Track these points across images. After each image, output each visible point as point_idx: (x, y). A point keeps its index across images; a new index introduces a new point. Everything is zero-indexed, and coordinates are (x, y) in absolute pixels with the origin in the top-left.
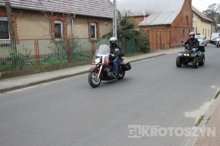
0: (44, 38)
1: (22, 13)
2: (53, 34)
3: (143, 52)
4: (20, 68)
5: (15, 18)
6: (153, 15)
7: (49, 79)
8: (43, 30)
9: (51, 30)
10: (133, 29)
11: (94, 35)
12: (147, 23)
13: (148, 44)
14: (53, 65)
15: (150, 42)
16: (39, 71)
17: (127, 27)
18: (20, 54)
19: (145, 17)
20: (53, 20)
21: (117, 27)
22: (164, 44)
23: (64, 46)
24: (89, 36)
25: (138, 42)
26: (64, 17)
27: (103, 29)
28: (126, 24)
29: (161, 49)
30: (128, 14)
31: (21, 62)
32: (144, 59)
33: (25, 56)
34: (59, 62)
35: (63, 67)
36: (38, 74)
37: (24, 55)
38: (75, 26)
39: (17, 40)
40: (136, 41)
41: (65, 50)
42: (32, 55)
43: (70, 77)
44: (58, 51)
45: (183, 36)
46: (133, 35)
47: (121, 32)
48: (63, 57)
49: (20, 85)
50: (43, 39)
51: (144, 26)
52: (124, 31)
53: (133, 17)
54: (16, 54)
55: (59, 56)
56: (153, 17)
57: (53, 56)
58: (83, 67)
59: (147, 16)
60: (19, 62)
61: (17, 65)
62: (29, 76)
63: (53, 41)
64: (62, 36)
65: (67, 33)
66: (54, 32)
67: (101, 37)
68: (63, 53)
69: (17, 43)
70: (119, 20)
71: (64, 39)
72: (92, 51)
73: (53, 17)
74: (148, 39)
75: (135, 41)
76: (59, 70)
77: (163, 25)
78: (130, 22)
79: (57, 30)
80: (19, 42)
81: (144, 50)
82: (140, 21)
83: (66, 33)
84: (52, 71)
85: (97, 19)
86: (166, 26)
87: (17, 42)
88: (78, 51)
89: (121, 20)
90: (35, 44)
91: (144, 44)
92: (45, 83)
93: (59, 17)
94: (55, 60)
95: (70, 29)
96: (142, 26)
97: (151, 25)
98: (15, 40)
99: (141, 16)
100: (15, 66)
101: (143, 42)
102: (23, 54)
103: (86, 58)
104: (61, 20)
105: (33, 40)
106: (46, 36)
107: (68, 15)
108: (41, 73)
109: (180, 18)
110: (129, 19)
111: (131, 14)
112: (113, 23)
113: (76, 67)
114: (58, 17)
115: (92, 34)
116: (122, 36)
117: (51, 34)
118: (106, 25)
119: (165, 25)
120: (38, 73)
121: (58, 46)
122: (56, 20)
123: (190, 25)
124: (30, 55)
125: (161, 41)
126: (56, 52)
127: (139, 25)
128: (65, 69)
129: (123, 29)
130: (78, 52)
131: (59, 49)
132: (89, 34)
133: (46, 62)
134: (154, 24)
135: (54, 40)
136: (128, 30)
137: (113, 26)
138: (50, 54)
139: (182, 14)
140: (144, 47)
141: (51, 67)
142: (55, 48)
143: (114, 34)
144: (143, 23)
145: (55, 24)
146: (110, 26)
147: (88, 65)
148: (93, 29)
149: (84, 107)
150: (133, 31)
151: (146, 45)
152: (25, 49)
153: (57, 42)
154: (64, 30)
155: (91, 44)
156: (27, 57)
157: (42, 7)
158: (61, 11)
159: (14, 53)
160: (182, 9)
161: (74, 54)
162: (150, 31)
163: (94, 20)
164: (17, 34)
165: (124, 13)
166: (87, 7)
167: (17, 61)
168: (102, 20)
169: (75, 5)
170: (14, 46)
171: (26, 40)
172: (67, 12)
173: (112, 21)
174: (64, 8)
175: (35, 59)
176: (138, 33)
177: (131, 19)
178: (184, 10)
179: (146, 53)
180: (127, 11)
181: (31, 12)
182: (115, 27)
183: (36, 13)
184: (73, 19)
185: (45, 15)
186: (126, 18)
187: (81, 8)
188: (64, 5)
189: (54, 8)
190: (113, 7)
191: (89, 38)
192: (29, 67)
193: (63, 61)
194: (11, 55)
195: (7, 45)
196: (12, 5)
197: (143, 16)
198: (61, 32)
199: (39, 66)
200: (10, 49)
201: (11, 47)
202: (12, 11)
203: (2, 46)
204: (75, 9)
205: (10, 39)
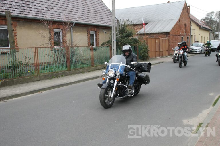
0: (44, 47)
1: (22, 22)
2: (53, 42)
3: (142, 60)
4: (20, 77)
5: (15, 26)
6: (152, 23)
7: (49, 87)
8: (43, 38)
9: (50, 38)
10: (132, 37)
11: (93, 43)
12: (145, 31)
13: (147, 51)
14: (52, 73)
15: (149, 49)
16: (38, 79)
17: (126, 35)
18: (20, 62)
19: (144, 25)
20: (53, 28)
21: (116, 35)
22: (163, 51)
23: (63, 54)
24: (88, 44)
25: (137, 49)
26: (64, 25)
27: (103, 37)
28: (125, 32)
29: (160, 56)
30: (127, 22)
31: (20, 70)
33: (24, 65)
34: (58, 70)
35: (63, 75)
37: (24, 63)
38: (74, 34)
39: (17, 48)
40: (135, 49)
41: (65, 57)
42: (31, 63)
43: (69, 85)
46: (131, 43)
47: (120, 41)
48: (62, 65)
49: (19, 93)
50: (42, 47)
51: (143, 34)
52: (122, 40)
53: (132, 25)
54: (16, 62)
55: (58, 64)
56: (151, 26)
57: (52, 64)
58: (82, 74)
59: (146, 24)
60: (19, 70)
61: (17, 72)
62: (29, 84)
63: (52, 49)
64: (62, 44)
65: (66, 42)
66: (53, 40)
67: (100, 45)
68: (62, 61)
69: (17, 52)
70: (118, 28)
71: (64, 47)
72: (91, 59)
73: (52, 25)
74: (147, 46)
76: (59, 78)
77: (162, 33)
78: (129, 30)
79: (56, 38)
80: (19, 50)
81: (143, 58)
82: (139, 29)
83: (65, 41)
84: (52, 79)
85: (96, 28)
86: (165, 33)
87: (17, 50)
88: (77, 59)
89: (119, 28)
90: (34, 52)
91: (143, 52)
92: (44, 91)
94: (54, 68)
95: (70, 38)
96: (141, 34)
97: (150, 33)
98: (15, 48)
99: (140, 24)
100: (14, 73)
101: (142, 50)
102: (22, 62)
103: (85, 66)
104: (60, 29)
105: (33, 49)
106: (45, 44)
107: (67, 23)
108: (40, 81)
109: (178, 26)
110: (128, 27)
111: (130, 22)
113: (75, 75)
114: (58, 25)
115: (91, 42)
116: (121, 44)
117: (50, 42)
118: (106, 33)
119: (163, 33)
120: (37, 81)
121: (57, 54)
122: (55, 28)
123: (188, 33)
124: (30, 63)
125: (160, 49)
126: (56, 60)
127: (137, 33)
128: (64, 77)
129: (121, 38)
131: (58, 57)
132: (88, 42)
133: (45, 71)
134: (153, 32)
135: (53, 48)
136: (126, 38)
138: (50, 62)
139: (180, 22)
140: (143, 55)
141: (50, 75)
142: (54, 56)
143: (113, 42)
144: (142, 31)
145: (54, 32)
146: (109, 34)
147: (87, 73)
148: (92, 37)
149: (83, 114)
150: (132, 39)
151: (145, 53)
152: (25, 57)
153: (56, 50)
154: (63, 38)
155: (90, 52)
156: (27, 65)
157: (41, 15)
158: (61, 20)
159: (13, 61)
160: (180, 17)
161: (73, 62)
162: (148, 39)
163: (93, 28)
164: (17, 42)
165: (123, 21)
166: (86, 15)
167: (16, 69)
168: (101, 28)
169: (75, 13)
170: (13, 55)
171: (26, 48)
172: (67, 20)
173: (111, 30)
174: (63, 16)
175: (34, 67)
176: (137, 41)
177: (130, 27)
178: (182, 18)
179: (145, 61)
180: (126, 19)
181: (30, 21)
182: (114, 35)
183: (36, 21)
184: (73, 27)
185: (44, 24)
186: (125, 26)
187: (80, 16)
188: (63, 14)
189: (53, 17)
190: (112, 15)
191: (88, 46)
192: (28, 75)
193: (63, 69)
194: (10, 64)
195: (6, 53)
196: (12, 14)
197: (142, 24)
198: (60, 40)
199: (39, 74)
200: (10, 57)
201: (11, 55)
202: (12, 20)
203: (2, 54)
204: (74, 17)
205: (9, 48)
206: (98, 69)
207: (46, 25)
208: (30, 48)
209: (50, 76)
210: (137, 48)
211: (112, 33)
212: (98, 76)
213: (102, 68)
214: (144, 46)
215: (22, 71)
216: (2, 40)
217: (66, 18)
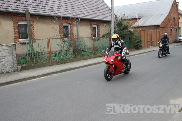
0: (55, 38)
1: (38, 18)
2: (62, 34)
3: (136, 49)
4: (36, 62)
5: (32, 22)
6: (145, 17)
7: (59, 71)
8: (54, 31)
9: (60, 31)
10: (128, 30)
11: (95, 34)
12: (139, 25)
13: (140, 42)
14: (62, 59)
15: (142, 40)
16: (51, 64)
17: (122, 28)
18: (36, 51)
19: (138, 20)
20: (62, 23)
21: (114, 28)
22: (154, 41)
23: (71, 44)
24: (91, 35)
26: (71, 21)
27: (103, 30)
28: (121, 26)
29: (151, 46)
30: (123, 17)
31: (36, 57)
32: (137, 54)
33: (40, 52)
34: (66, 57)
35: (70, 61)
37: (39, 52)
38: (80, 27)
39: (34, 39)
41: (72, 47)
43: (75, 69)
44: (66, 48)
45: (171, 35)
47: (118, 33)
48: (70, 53)
49: (35, 76)
50: (54, 39)
51: (137, 27)
53: (128, 19)
54: (33, 51)
55: (66, 52)
56: (145, 19)
57: (62, 52)
58: (86, 61)
59: (139, 19)
61: (34, 59)
62: (43, 68)
64: (70, 36)
65: (73, 34)
67: (101, 36)
68: (70, 49)
70: (116, 22)
71: (71, 38)
72: (93, 48)
73: (62, 20)
74: (140, 37)
75: (129, 40)
76: (67, 63)
77: (154, 26)
78: (125, 23)
79: (65, 31)
81: (137, 47)
82: (134, 23)
83: (72, 34)
84: (61, 64)
85: (98, 22)
86: (156, 26)
87: (34, 41)
88: (82, 48)
89: (117, 22)
90: (47, 43)
91: (137, 42)
92: (55, 74)
94: (63, 55)
95: (76, 30)
96: (135, 27)
97: (143, 26)
98: (32, 39)
99: (134, 19)
100: (32, 60)
101: (136, 40)
103: (89, 53)
104: (68, 23)
105: (47, 39)
106: (56, 36)
107: (74, 19)
108: (52, 66)
109: (168, 20)
110: (124, 22)
111: (126, 17)
112: (111, 25)
113: (80, 61)
114: (66, 20)
115: (94, 34)
118: (106, 26)
119: (155, 26)
120: (50, 66)
122: (64, 23)
123: (177, 25)
124: (44, 51)
125: (151, 39)
126: (65, 49)
127: (132, 26)
128: (71, 63)
129: (119, 30)
131: (67, 46)
132: (91, 34)
133: (56, 57)
134: (146, 25)
135: (63, 39)
136: (123, 31)
137: (111, 27)
138: (60, 50)
139: (170, 16)
140: (137, 44)
142: (63, 46)
143: (112, 34)
144: (136, 24)
145: (63, 26)
146: (108, 28)
147: (90, 60)
148: (94, 30)
149: (86, 94)
150: (128, 31)
151: (139, 43)
152: (40, 47)
153: (65, 40)
154: (71, 31)
155: (93, 42)
156: (42, 53)
157: (53, 12)
158: (69, 16)
159: (31, 50)
160: (169, 12)
161: (79, 50)
162: (141, 31)
163: (95, 22)
164: (34, 34)
165: (120, 17)
166: (89, 12)
167: (33, 56)
168: (102, 22)
169: (80, 10)
170: (31, 44)
171: (41, 39)
172: (74, 16)
173: (110, 23)
174: (71, 13)
175: (47, 55)
176: (132, 33)
177: (126, 21)
178: (171, 13)
179: (139, 50)
180: (123, 15)
181: (45, 17)
183: (49, 18)
184: (78, 22)
186: (122, 20)
187: (85, 12)
188: (71, 11)
189: (63, 14)
190: (111, 12)
191: (91, 37)
192: (43, 61)
193: (70, 56)
194: (29, 52)
195: (26, 44)
196: (31, 12)
197: (136, 18)
198: (68, 33)
199: (51, 60)
200: (29, 47)
201: (29, 45)
202: (30, 17)
203: (22, 44)
204: (80, 14)
205: (28, 39)
206: (99, 57)
207: (57, 20)
208: (44, 39)
209: (60, 62)
210: (132, 39)
212: (99, 62)
213: (102, 55)
214: (138, 37)
215: (37, 58)
216: (22, 33)
217: (73, 15)
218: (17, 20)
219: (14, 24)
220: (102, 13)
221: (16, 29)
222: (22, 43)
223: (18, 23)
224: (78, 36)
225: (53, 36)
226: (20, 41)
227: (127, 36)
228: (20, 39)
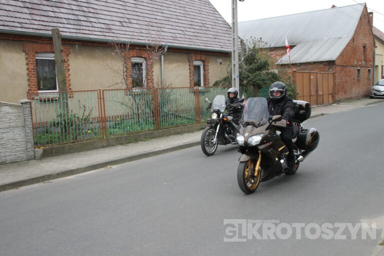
0: (114, 88)
1: (78, 47)
2: (130, 80)
4: (74, 140)
5: (66, 55)
6: (303, 45)
7: (122, 158)
8: (113, 74)
9: (125, 73)
10: (267, 71)
11: (199, 81)
12: (291, 59)
13: (294, 95)
14: (128, 134)
15: (298, 92)
16: (105, 144)
17: (257, 67)
18: (74, 116)
19: (289, 49)
20: (130, 56)
21: (240, 68)
22: (323, 95)
23: (147, 102)
24: (190, 83)
26: (148, 51)
27: (215, 71)
28: (254, 62)
29: (317, 104)
30: (258, 44)
31: (75, 130)
33: (82, 119)
34: (139, 129)
35: (147, 138)
36: (103, 149)
37: (81, 117)
38: (167, 66)
39: (69, 92)
41: (150, 107)
42: (94, 117)
43: (157, 155)
45: (358, 80)
46: (266, 81)
47: (246, 77)
48: (146, 120)
49: (72, 169)
50: (112, 90)
51: (287, 65)
52: (251, 75)
53: (267, 48)
54: (68, 116)
55: (139, 118)
56: (302, 49)
57: (129, 119)
58: (179, 136)
59: (291, 47)
60: (72, 129)
61: (69, 133)
62: (89, 152)
63: (129, 93)
64: (145, 83)
65: (153, 79)
66: (131, 77)
67: (211, 84)
68: (146, 113)
69: (70, 97)
70: (242, 55)
71: (148, 88)
72: (195, 109)
73: (129, 51)
74: (294, 87)
76: (140, 142)
77: (322, 62)
78: (261, 57)
79: (136, 74)
80: (73, 94)
82: (280, 56)
83: (150, 79)
84: (128, 144)
85: (204, 55)
86: (326, 63)
87: (70, 94)
89: (245, 55)
90: (99, 99)
92: (114, 165)
93: (140, 52)
94: (132, 125)
95: (159, 72)
96: (283, 65)
97: (300, 62)
98: (66, 92)
99: (282, 47)
100: (65, 135)
102: (79, 116)
103: (185, 121)
104: (142, 57)
105: (97, 92)
106: (117, 84)
107: (154, 48)
108: (108, 148)
109: (351, 49)
110: (260, 53)
111: (264, 44)
112: (233, 61)
113: (168, 138)
114: (138, 51)
115: (196, 79)
116: (248, 83)
117: (126, 80)
118: (221, 63)
119: (324, 62)
120: (103, 147)
122: (134, 57)
123: (370, 61)
124: (91, 117)
125: (317, 91)
126: (135, 111)
127: (277, 63)
128: (149, 142)
129: (249, 72)
130: (172, 111)
131: (139, 107)
132: (190, 80)
133: (116, 130)
134: (305, 61)
135: (131, 91)
136: (257, 73)
137: (233, 65)
138: (125, 114)
139: (355, 42)
141: (125, 137)
142: (132, 105)
143: (235, 79)
144: (285, 59)
145: (132, 63)
146: (226, 66)
147: (189, 134)
148: (197, 71)
149: (181, 207)
150: (268, 74)
152: (83, 107)
153: (136, 94)
154: (148, 73)
155: (194, 97)
156: (86, 120)
157: (111, 35)
158: (143, 42)
159: (64, 113)
160: (355, 34)
161: (165, 114)
162: (297, 74)
163: (199, 55)
164: (69, 81)
165: (252, 43)
166: (187, 33)
167: (69, 127)
168: (213, 55)
169: (167, 30)
170: (64, 103)
171: (85, 91)
172: (153, 42)
173: (231, 58)
174: (148, 35)
175: (98, 124)
176: (277, 77)
177: (264, 52)
178: (359, 35)
180: (256, 40)
181: (93, 45)
182: (235, 66)
183: (101, 45)
184: (163, 55)
185: (116, 50)
186: (255, 50)
187: (177, 35)
188: (148, 32)
189: (131, 37)
190: (232, 33)
191: (191, 87)
192: (88, 137)
193: (147, 128)
194: (59, 118)
195: (52, 101)
196: (63, 34)
197: (285, 47)
198: (142, 77)
199: (106, 136)
200: (58, 107)
201: (60, 104)
202: (62, 44)
203: (45, 101)
204: (166, 37)
205: (57, 91)
207: (118, 50)
208: (91, 91)
209: (126, 139)
211: (231, 64)
214: (290, 85)
215: (77, 131)
216: (45, 79)
217: (153, 39)
218: (33, 51)
219: (27, 59)
220: (213, 37)
221: (32, 69)
222: (44, 99)
223: (36, 58)
224: (162, 83)
225: (109, 85)
226: (41, 96)
227: (266, 84)
228: (39, 91)
